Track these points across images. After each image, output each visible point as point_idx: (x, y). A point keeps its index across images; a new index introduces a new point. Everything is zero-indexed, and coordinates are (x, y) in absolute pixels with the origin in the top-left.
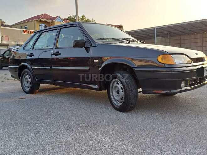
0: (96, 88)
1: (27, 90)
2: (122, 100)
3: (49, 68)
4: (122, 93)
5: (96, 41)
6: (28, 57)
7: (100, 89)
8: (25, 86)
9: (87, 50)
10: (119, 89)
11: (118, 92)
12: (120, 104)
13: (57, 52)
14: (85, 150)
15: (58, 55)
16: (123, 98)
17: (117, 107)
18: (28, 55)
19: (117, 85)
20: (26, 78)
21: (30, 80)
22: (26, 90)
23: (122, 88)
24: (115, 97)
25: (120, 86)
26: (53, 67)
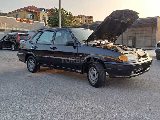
0: (80, 72)
1: (32, 70)
2: (96, 80)
3: (49, 57)
4: (96, 76)
5: (80, 42)
6: (34, 49)
7: (82, 73)
8: (30, 67)
9: (75, 48)
10: (94, 73)
11: (94, 75)
12: (95, 83)
13: (54, 47)
14: (79, 109)
15: (55, 49)
16: (97, 79)
17: (93, 84)
18: (33, 47)
19: (93, 71)
20: (31, 62)
21: (34, 63)
22: (30, 70)
23: (96, 73)
24: (92, 78)
25: (95, 72)
26: (51, 57)
